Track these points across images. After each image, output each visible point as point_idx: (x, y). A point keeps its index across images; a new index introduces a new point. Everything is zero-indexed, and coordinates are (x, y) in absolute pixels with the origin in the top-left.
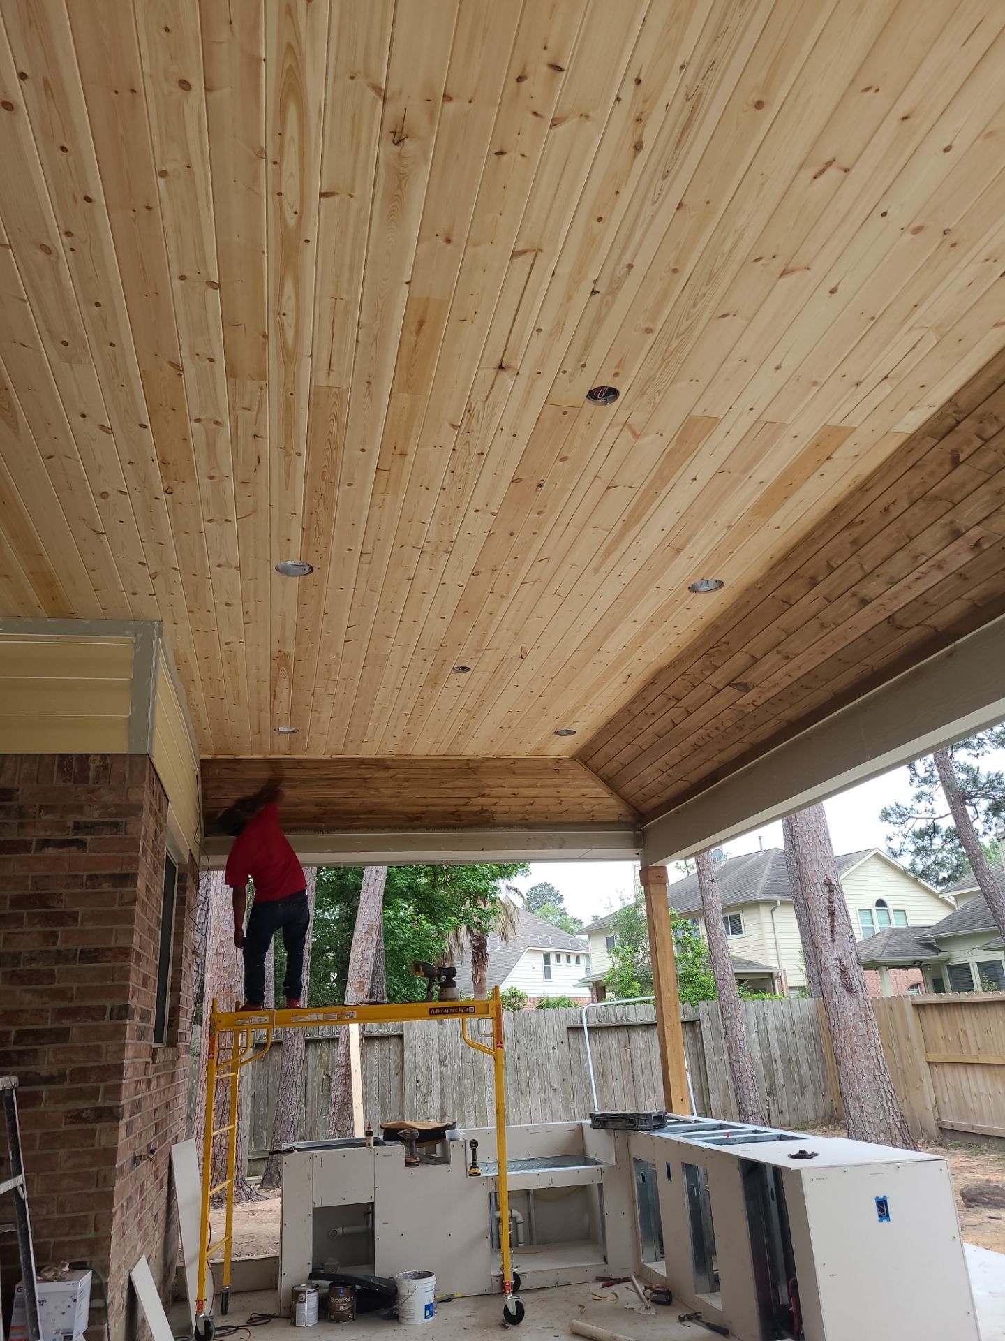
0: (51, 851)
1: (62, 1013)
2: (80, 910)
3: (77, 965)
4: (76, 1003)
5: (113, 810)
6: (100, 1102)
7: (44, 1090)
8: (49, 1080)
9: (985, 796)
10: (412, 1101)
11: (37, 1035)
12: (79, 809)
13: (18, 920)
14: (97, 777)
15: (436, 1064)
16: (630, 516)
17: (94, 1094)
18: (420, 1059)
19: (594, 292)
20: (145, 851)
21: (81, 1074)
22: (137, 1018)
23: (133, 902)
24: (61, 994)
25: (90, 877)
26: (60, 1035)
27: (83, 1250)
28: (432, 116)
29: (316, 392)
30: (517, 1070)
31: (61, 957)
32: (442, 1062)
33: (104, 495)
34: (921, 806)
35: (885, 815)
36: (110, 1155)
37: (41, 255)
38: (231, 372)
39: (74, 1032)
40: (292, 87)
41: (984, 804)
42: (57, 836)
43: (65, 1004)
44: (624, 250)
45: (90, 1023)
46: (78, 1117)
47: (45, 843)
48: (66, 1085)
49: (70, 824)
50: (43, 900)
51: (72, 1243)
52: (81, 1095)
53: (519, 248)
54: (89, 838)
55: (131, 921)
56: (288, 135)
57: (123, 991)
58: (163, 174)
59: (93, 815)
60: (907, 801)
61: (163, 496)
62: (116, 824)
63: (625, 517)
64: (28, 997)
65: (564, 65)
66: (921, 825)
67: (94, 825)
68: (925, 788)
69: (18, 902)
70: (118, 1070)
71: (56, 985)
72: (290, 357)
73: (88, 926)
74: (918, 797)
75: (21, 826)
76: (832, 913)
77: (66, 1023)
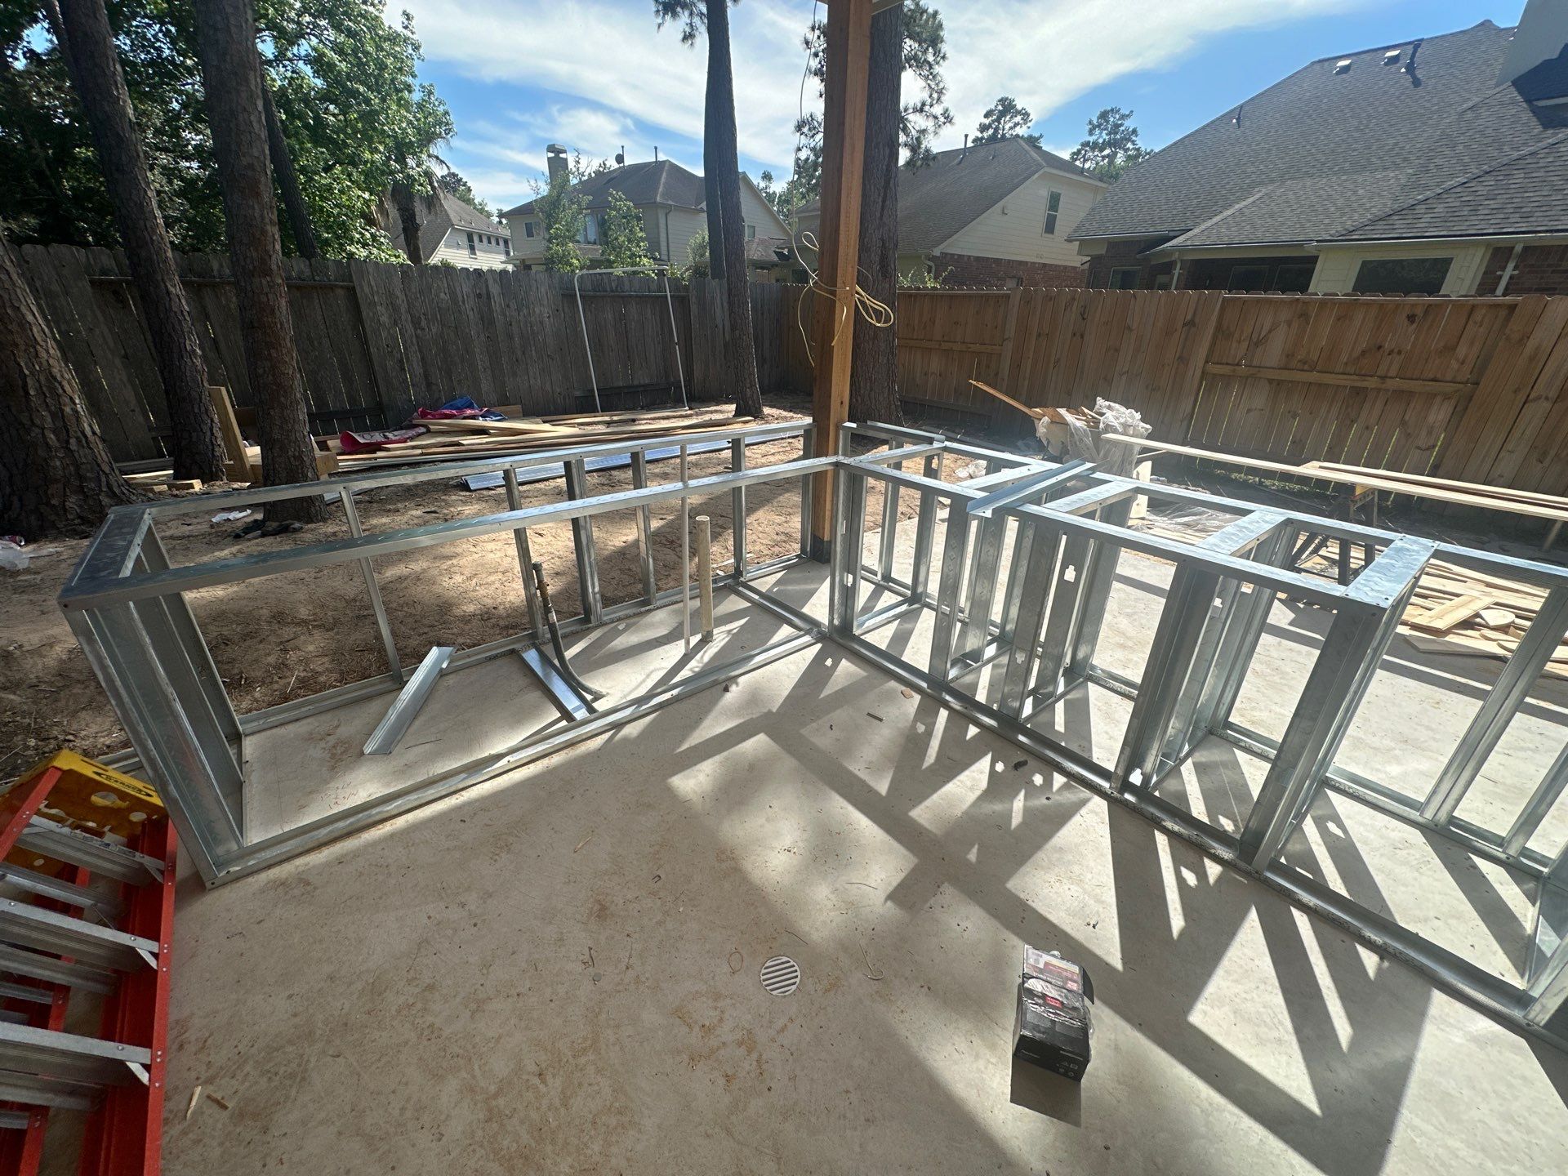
15: (408, 326)
30: (511, 337)
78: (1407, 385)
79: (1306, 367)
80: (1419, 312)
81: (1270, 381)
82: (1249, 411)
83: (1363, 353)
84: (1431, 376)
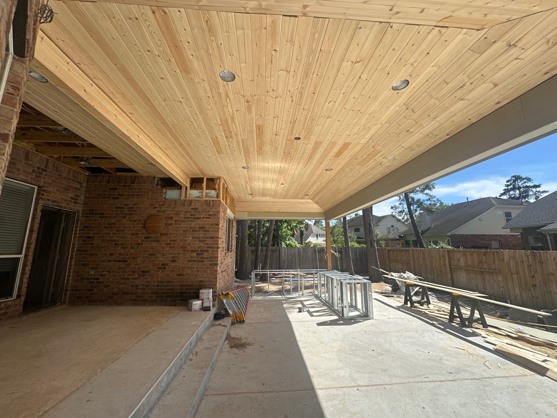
0: (205, 219)
1: (208, 247)
2: (210, 230)
3: (210, 239)
4: (210, 246)
5: (215, 212)
6: (214, 262)
7: (205, 260)
8: (206, 258)
9: (416, 204)
10: (282, 263)
11: (204, 251)
12: (209, 212)
13: (200, 231)
14: (212, 206)
15: (287, 256)
16: (309, 158)
17: (213, 261)
18: (283, 255)
19: (291, 123)
20: (221, 219)
21: (211, 257)
22: (221, 249)
23: (219, 229)
24: (207, 244)
25: (211, 224)
26: (207, 251)
27: (213, 286)
28: (253, 98)
29: (242, 140)
30: (303, 258)
31: (207, 238)
32: (288, 256)
33: (208, 157)
34: (400, 206)
35: (392, 208)
36: (216, 271)
37: (190, 122)
38: (226, 137)
39: (210, 251)
40: (227, 96)
41: (415, 206)
42: (206, 216)
43: (208, 246)
44: (295, 116)
45: (212, 249)
46: (211, 265)
47: (203, 218)
48: (209, 259)
49: (208, 214)
50: (204, 228)
51: (211, 284)
52: (211, 261)
53: (275, 116)
54: (211, 217)
55: (219, 232)
56: (228, 103)
57: (218, 244)
58: (208, 110)
59: (212, 213)
60: (397, 204)
61: (219, 157)
62: (216, 215)
63: (308, 158)
64: (202, 244)
65: (275, 89)
66: (400, 210)
67: (212, 215)
68: (402, 202)
69: (199, 228)
70: (217, 257)
71: (206, 243)
72: (236, 135)
73: (211, 233)
74: (400, 204)
75: (199, 214)
76: (370, 231)
77: (208, 249)
78: (490, 270)
79: (470, 266)
80: (484, 253)
81: (465, 270)
82: (464, 277)
83: (479, 263)
84: (494, 268)
